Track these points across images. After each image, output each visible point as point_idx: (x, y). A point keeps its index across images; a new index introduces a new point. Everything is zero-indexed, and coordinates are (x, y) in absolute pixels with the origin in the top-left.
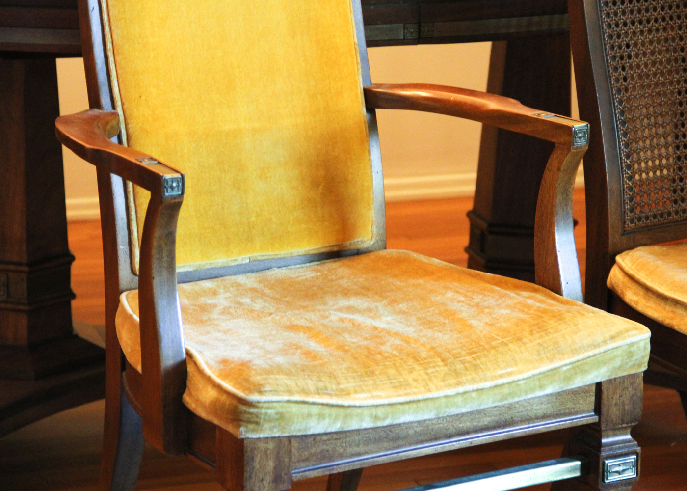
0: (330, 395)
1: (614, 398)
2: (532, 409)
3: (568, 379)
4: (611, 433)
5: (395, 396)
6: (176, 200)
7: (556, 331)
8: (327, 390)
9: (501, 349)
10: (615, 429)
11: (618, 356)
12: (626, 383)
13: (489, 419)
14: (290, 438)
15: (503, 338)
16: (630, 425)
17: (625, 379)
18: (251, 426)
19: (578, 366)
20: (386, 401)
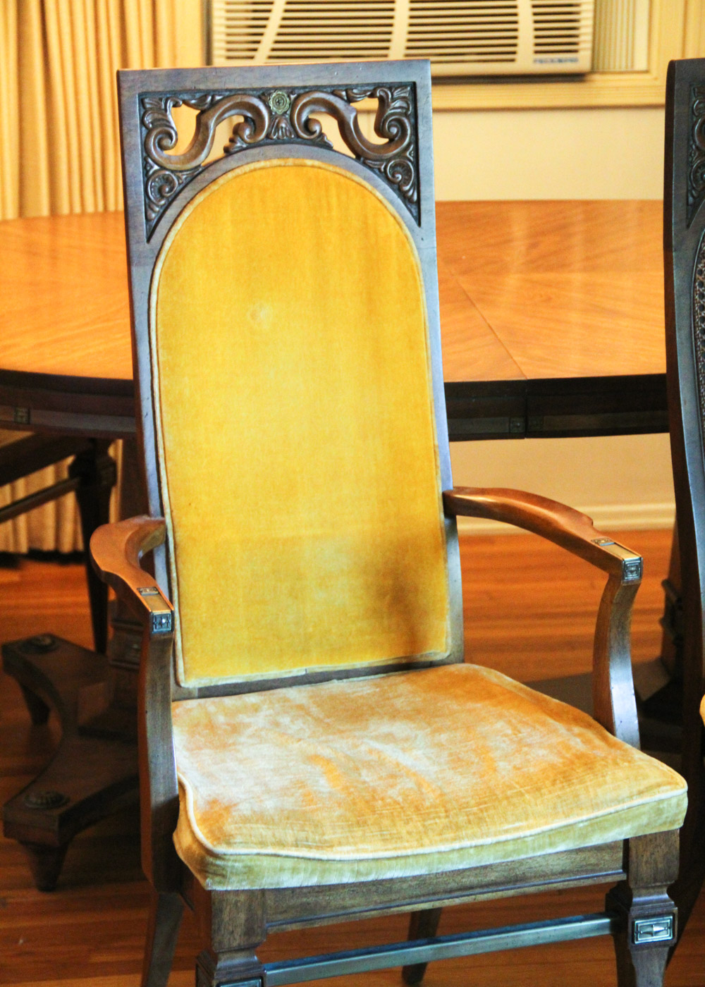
0: (310, 847)
1: (645, 856)
2: (547, 864)
3: (584, 836)
4: (644, 891)
5: (382, 850)
6: (166, 637)
7: (581, 782)
8: (307, 841)
9: (515, 800)
10: (647, 888)
11: (644, 813)
12: (658, 840)
13: (497, 874)
14: (263, 891)
15: (521, 787)
16: (664, 883)
17: (657, 836)
18: (217, 879)
19: (597, 823)
20: (370, 856)
